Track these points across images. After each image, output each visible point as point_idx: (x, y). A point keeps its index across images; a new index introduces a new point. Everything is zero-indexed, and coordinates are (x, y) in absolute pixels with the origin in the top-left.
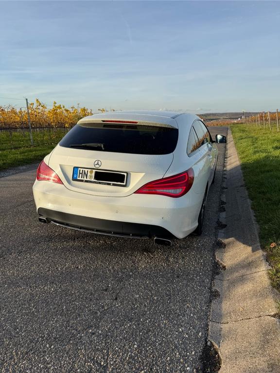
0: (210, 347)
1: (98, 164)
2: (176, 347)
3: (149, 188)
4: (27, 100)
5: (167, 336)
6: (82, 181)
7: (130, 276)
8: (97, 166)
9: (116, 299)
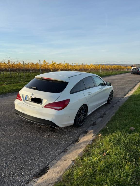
0: (48, 168)
1: (32, 95)
2: (35, 165)
3: (48, 106)
4: (40, 60)
5: (35, 161)
6: (28, 101)
7: (38, 139)
8: (32, 96)
9: (27, 146)
